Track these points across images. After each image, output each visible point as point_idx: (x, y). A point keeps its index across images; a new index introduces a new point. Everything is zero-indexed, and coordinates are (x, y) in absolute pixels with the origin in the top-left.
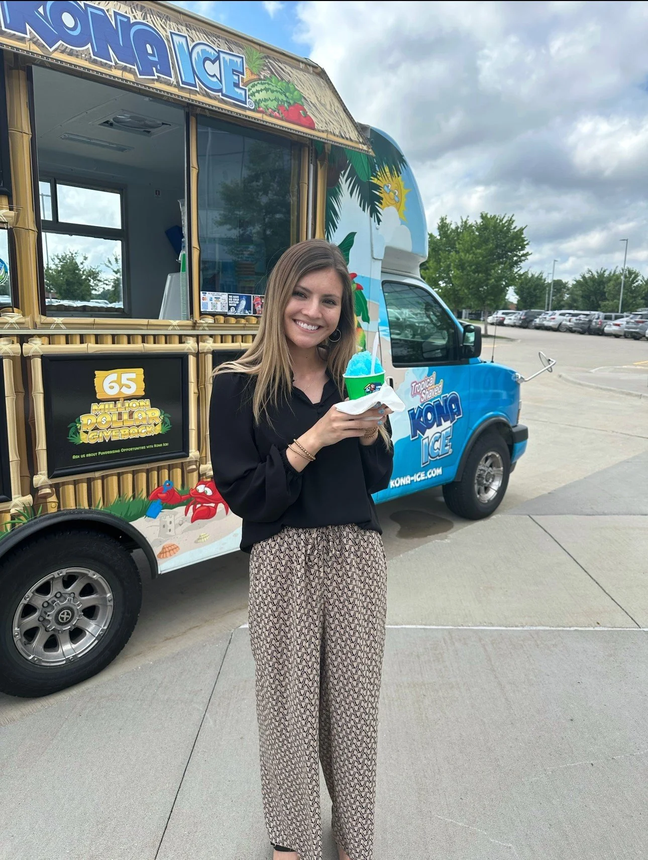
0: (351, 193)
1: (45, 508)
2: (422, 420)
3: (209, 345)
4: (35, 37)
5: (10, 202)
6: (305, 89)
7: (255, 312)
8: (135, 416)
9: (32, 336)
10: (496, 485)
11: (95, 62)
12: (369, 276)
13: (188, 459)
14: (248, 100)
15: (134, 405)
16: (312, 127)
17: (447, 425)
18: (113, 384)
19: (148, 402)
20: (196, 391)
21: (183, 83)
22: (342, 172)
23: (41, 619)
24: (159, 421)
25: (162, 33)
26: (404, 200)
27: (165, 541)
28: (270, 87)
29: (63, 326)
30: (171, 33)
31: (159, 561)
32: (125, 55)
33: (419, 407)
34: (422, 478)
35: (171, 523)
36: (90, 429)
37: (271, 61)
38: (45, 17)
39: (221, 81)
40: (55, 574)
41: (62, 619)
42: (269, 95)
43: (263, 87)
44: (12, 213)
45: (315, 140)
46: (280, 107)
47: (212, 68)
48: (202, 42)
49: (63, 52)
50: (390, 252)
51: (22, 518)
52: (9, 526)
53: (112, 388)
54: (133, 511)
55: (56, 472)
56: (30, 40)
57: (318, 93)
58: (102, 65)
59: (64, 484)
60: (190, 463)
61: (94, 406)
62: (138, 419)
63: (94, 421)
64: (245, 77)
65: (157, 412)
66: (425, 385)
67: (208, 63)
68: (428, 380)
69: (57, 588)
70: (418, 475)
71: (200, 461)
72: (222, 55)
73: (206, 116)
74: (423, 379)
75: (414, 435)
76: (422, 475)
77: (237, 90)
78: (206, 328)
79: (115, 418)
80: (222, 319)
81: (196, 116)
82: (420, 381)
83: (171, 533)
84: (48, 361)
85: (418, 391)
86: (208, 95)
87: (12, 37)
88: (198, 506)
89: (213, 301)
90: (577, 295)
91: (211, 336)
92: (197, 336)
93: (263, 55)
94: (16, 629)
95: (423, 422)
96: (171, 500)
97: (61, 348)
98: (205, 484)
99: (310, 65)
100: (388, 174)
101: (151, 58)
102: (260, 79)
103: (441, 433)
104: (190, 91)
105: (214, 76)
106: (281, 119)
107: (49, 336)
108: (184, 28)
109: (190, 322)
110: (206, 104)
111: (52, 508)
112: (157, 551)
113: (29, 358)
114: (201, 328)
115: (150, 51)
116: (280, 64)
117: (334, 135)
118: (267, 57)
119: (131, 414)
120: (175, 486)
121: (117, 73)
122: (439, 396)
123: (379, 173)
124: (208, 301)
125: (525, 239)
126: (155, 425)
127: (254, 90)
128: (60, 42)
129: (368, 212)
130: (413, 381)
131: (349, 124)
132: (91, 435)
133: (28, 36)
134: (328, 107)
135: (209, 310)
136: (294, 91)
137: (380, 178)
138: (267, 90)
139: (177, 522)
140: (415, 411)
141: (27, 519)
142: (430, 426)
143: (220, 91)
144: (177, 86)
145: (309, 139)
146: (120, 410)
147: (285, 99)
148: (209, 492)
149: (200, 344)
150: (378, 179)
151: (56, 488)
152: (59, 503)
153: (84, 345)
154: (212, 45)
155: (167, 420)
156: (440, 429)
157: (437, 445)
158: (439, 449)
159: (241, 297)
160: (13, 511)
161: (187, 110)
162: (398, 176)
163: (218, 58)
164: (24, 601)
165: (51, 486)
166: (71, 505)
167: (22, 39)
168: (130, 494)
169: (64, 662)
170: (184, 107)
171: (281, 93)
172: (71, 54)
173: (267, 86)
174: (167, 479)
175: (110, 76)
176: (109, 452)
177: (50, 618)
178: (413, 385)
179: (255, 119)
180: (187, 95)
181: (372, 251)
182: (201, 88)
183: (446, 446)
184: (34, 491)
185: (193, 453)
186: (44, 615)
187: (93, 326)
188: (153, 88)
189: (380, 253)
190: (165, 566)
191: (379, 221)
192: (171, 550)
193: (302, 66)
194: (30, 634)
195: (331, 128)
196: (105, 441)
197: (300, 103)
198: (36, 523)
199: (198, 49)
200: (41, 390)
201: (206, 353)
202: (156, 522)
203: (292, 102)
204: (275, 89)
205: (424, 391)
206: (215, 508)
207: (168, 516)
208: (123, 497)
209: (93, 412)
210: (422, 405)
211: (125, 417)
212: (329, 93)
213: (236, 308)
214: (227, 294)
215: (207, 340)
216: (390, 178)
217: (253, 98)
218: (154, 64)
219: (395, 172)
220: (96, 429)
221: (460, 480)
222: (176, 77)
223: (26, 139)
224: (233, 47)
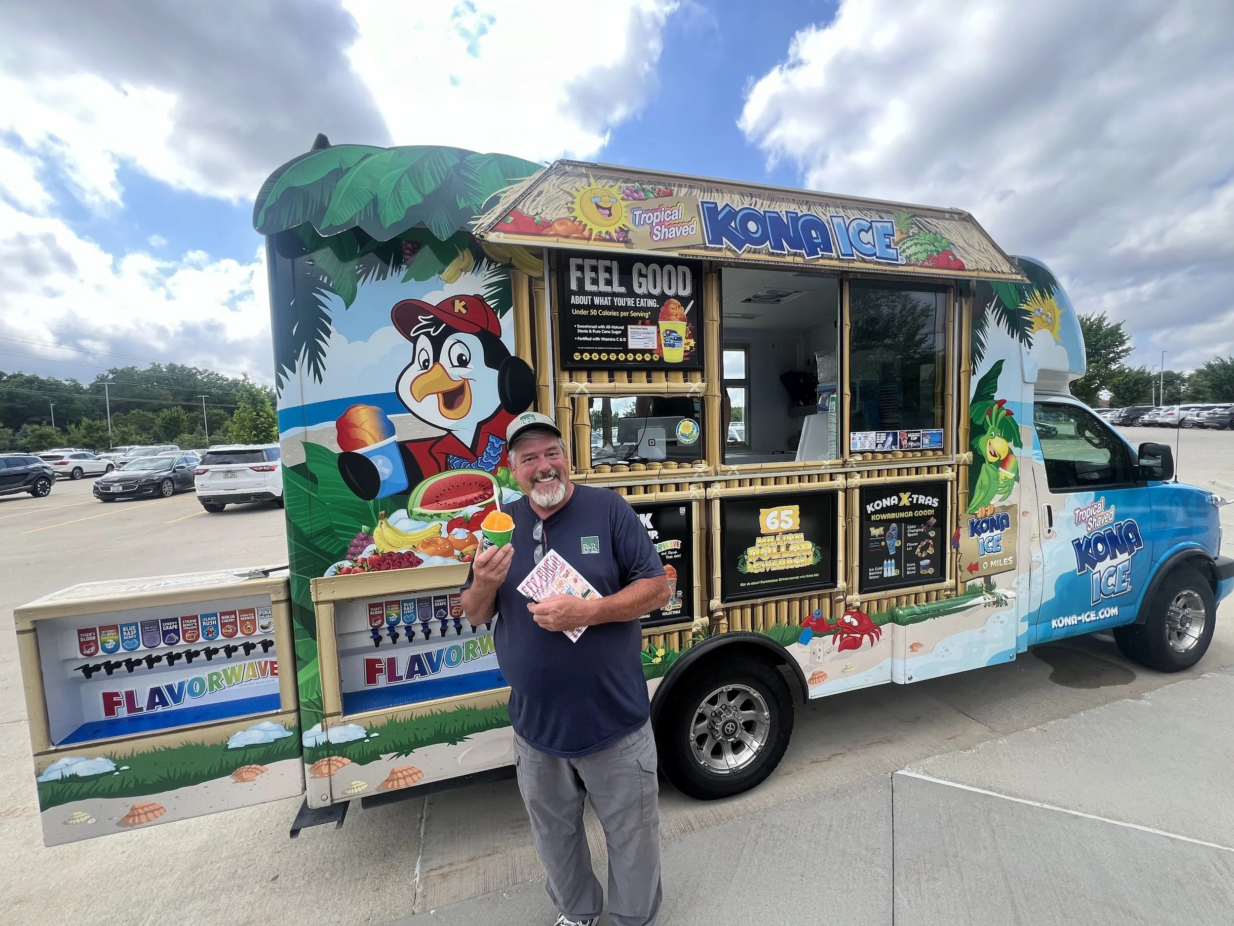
0: (998, 323)
1: (718, 629)
2: (1090, 551)
3: (857, 480)
4: (729, 245)
5: (703, 376)
6: (952, 235)
7: (901, 447)
8: (791, 548)
9: (714, 482)
10: (1195, 632)
11: (772, 254)
12: (1020, 401)
13: (836, 590)
14: (899, 257)
15: (790, 539)
16: (962, 268)
17: (1123, 557)
18: (773, 520)
19: (802, 535)
20: (844, 524)
21: (843, 255)
22: (988, 305)
23: (710, 727)
24: (811, 553)
25: (824, 219)
26: (1058, 320)
27: (815, 668)
28: (919, 241)
29: (737, 472)
30: (831, 217)
31: (810, 687)
32: (795, 243)
33: (1085, 537)
34: (1093, 617)
35: (820, 650)
36: (755, 560)
37: (917, 218)
38: (736, 229)
39: (874, 246)
40: (724, 688)
41: (728, 730)
42: (919, 248)
43: (912, 243)
44: (704, 385)
45: (960, 280)
46: (929, 257)
47: (866, 237)
48: (856, 217)
49: (749, 252)
50: (1044, 374)
51: (700, 636)
52: (691, 642)
53: (773, 523)
54: (788, 637)
55: (727, 598)
56: (726, 248)
57: (966, 236)
58: (778, 255)
59: (733, 608)
60: (838, 593)
61: (759, 540)
62: (793, 551)
63: (758, 553)
64: (895, 238)
65: (809, 545)
66: (1092, 511)
67: (863, 234)
68: (1096, 506)
69: (723, 700)
70: (1086, 615)
71: (848, 592)
72: (874, 224)
73: (857, 279)
74: (1089, 504)
75: (1082, 568)
76: (1092, 615)
77: (889, 250)
78: (855, 465)
79: (775, 550)
80: (870, 456)
81: (850, 281)
82: (1085, 507)
83: (821, 660)
84: (725, 502)
85: (1083, 519)
86: (864, 261)
87: (713, 249)
88: (845, 635)
89: (862, 440)
90: (1203, 386)
91: (858, 472)
92: (846, 473)
93: (910, 215)
94: (692, 735)
95: (1092, 554)
96: (820, 628)
97: (735, 491)
98: (851, 614)
99: (954, 213)
100: (1039, 298)
101: (815, 241)
102: (910, 237)
103: (1116, 567)
104: (849, 261)
105: (869, 243)
106: (931, 267)
107: (726, 481)
108: (841, 210)
109: (840, 461)
110: (863, 269)
111: (724, 630)
112: (808, 676)
113: (711, 500)
114: (850, 466)
115: (814, 235)
116: (926, 219)
117: (985, 271)
118: (914, 216)
119: (788, 546)
120: (824, 615)
121: (789, 259)
122: (1111, 524)
123: (1029, 299)
124: (857, 440)
125: (1124, 334)
126: (808, 557)
127: (904, 247)
128: (747, 245)
129: (1017, 338)
130: (1077, 507)
131: (999, 257)
132: (756, 565)
133: (724, 246)
134: (977, 247)
135: (858, 449)
136: (942, 240)
137: (1030, 303)
138: (916, 244)
139: (825, 650)
140: (1081, 542)
141: (704, 637)
142: (1102, 559)
143: (875, 254)
144: (838, 259)
145: (954, 279)
146: (779, 544)
147: (933, 249)
148: (855, 623)
149: (849, 480)
150: (1028, 305)
151: (727, 611)
152: (729, 625)
153: (752, 487)
154: (865, 218)
155: (818, 551)
156: (1115, 562)
157: (1111, 581)
158: (1115, 586)
159: (888, 435)
160: (694, 630)
161: (840, 277)
162: (1051, 298)
163: (871, 227)
164: (699, 711)
165: (723, 610)
166: (738, 628)
167: (720, 249)
168: (786, 621)
169: (728, 772)
170: (838, 275)
171: (929, 245)
172: (755, 252)
173: (916, 241)
174: (817, 608)
175: (785, 263)
176: (769, 581)
177: (718, 729)
178: (1077, 512)
179: (907, 272)
180: (846, 265)
181: (1023, 376)
182: (858, 256)
183: (1124, 581)
184: (710, 613)
185: (841, 584)
186: (712, 723)
187: (760, 470)
188: (818, 265)
189: (1031, 376)
190: (815, 692)
191: (1030, 345)
192: (819, 677)
193: (947, 216)
194: (701, 739)
195: (981, 266)
196: (766, 571)
197: (948, 249)
198: (711, 642)
199: (854, 224)
200: (719, 527)
201: (853, 489)
202: (807, 648)
203: (940, 250)
204: (923, 242)
205: (1091, 519)
206: (861, 639)
207: (817, 643)
208: (780, 622)
209: (757, 545)
210: (1089, 535)
211: (783, 549)
212: (976, 234)
213: (883, 444)
214: (874, 432)
215: (854, 476)
216: (1041, 302)
217: (904, 255)
218: (818, 245)
219: (1047, 295)
220: (759, 560)
221: (1144, 623)
222: (837, 252)
223: (716, 325)
224: (883, 215)
